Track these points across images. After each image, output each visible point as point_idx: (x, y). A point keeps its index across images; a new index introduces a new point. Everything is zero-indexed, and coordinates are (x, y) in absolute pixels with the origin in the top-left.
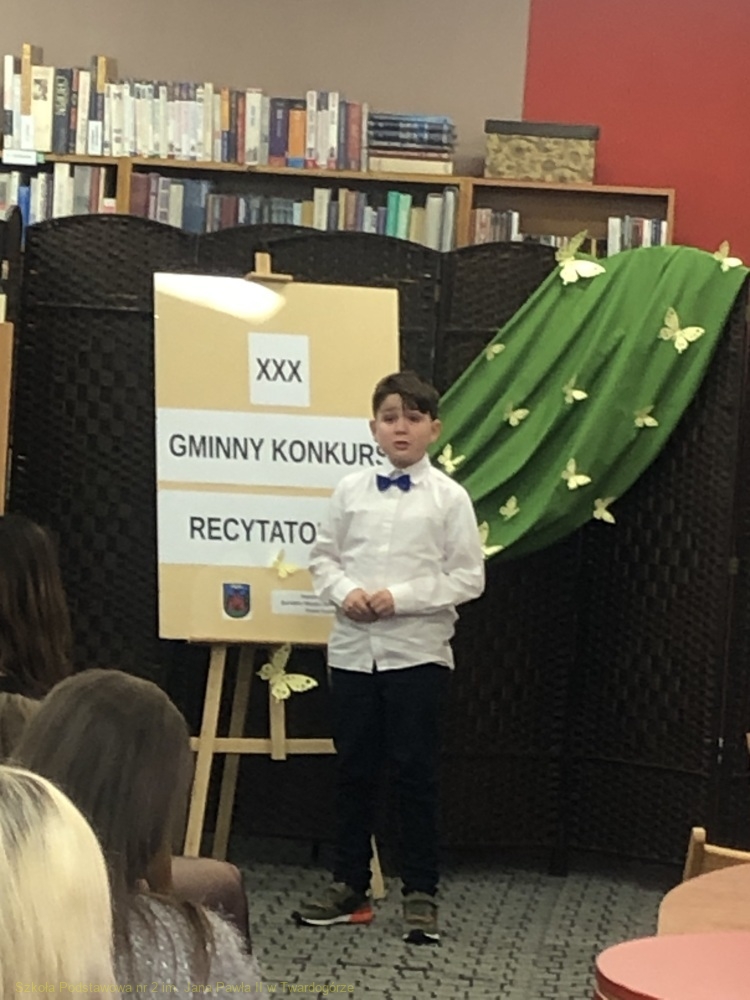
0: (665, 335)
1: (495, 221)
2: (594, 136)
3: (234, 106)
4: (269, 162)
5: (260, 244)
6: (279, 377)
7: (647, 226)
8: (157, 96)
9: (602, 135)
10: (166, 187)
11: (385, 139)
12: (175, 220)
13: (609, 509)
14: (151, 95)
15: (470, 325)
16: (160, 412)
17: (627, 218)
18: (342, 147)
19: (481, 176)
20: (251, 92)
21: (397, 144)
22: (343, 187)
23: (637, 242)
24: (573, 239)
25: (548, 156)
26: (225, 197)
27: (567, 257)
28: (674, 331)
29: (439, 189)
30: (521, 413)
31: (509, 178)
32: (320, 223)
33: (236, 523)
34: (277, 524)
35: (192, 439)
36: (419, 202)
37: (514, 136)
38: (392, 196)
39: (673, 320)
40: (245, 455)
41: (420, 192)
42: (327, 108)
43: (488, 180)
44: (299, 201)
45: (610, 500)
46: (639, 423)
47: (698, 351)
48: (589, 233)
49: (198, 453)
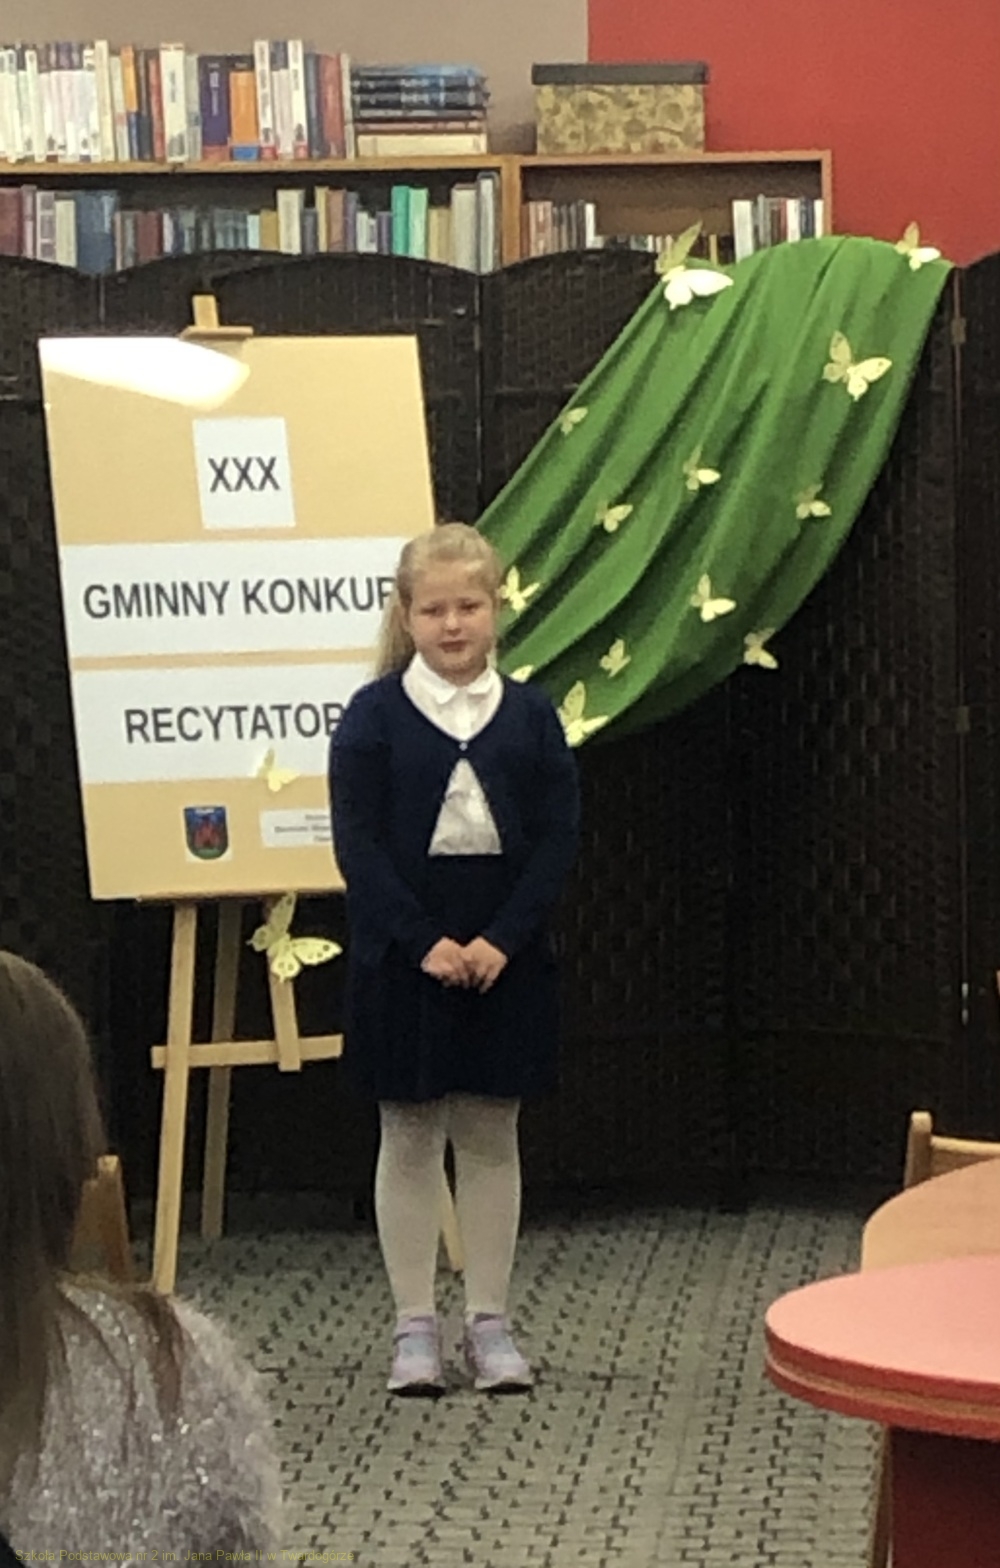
0: (831, 374)
1: (558, 221)
2: (701, 78)
3: (142, 72)
4: (205, 155)
5: (200, 284)
6: (245, 486)
7: (792, 208)
8: (21, 65)
9: (712, 76)
10: (48, 206)
11: (379, 105)
12: (66, 256)
13: (768, 647)
14: (14, 65)
15: (532, 382)
16: (65, 552)
17: (761, 199)
18: (314, 123)
19: (532, 151)
20: (166, 49)
21: (399, 113)
22: (321, 184)
23: (778, 233)
24: (681, 238)
25: (634, 115)
26: (139, 213)
27: (674, 266)
28: (846, 367)
29: (468, 176)
30: (621, 512)
31: (575, 153)
32: (290, 243)
33: (195, 712)
34: (259, 710)
35: (117, 589)
36: (440, 199)
37: (578, 87)
38: (398, 193)
39: (841, 350)
40: (202, 609)
41: (440, 183)
42: (286, 65)
43: (542, 158)
44: (256, 212)
45: (768, 633)
46: (802, 512)
47: (884, 393)
48: (703, 228)
49: (129, 612)
